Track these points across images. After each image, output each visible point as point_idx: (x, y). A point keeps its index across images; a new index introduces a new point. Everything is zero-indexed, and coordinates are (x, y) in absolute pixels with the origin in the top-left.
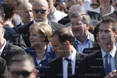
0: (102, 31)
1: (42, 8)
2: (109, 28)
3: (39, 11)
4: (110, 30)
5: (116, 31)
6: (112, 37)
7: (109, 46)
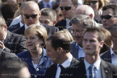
0: (86, 40)
1: (33, 13)
2: (94, 37)
3: (30, 16)
4: (95, 39)
5: (101, 41)
6: (98, 47)
7: (94, 57)
